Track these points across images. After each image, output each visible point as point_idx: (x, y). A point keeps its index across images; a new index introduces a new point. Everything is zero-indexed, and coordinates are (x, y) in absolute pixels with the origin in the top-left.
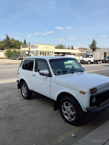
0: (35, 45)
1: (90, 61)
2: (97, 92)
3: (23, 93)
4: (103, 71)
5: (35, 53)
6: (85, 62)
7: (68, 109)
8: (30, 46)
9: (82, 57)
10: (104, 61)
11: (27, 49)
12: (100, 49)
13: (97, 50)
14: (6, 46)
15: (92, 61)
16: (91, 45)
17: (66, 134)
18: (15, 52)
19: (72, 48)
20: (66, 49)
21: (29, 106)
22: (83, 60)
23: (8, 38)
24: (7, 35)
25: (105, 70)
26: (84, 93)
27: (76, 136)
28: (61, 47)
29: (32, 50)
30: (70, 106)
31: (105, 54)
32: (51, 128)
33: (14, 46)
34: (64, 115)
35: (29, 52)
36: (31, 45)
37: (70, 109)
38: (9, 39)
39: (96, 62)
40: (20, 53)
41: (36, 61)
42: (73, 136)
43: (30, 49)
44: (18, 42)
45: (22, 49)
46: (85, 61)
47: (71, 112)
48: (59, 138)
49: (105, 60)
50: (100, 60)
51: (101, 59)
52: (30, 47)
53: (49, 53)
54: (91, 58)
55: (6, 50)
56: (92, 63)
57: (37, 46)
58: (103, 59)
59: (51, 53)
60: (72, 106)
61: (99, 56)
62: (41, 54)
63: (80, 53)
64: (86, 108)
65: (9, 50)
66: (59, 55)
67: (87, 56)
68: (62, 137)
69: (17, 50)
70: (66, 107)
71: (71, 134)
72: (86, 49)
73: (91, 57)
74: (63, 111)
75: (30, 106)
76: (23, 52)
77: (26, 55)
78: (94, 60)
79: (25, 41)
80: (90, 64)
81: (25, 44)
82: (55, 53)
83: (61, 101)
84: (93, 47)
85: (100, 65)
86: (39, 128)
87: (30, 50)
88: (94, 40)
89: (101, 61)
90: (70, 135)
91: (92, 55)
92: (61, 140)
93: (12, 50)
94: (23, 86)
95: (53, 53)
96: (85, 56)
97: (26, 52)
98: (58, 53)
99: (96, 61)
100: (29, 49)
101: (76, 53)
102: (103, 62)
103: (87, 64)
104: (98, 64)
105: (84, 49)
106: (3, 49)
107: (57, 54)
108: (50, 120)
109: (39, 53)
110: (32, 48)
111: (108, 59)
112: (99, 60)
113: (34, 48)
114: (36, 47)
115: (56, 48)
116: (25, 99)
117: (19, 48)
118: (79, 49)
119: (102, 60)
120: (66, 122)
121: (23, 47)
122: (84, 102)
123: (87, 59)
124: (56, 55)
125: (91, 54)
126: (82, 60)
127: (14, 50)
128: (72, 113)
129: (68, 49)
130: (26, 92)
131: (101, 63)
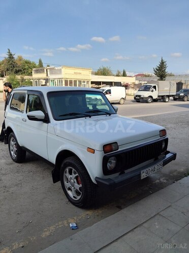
0: (56, 68)
1: (151, 97)
2: (119, 150)
3: (12, 151)
5: (57, 83)
6: (143, 98)
7: (71, 178)
8: (48, 70)
9: (138, 89)
10: (177, 98)
11: (43, 75)
12: (174, 75)
13: (167, 78)
14: (7, 70)
15: (155, 97)
16: (157, 70)
17: (60, 223)
18: (23, 80)
19: (124, 75)
20: (114, 76)
21: (16, 174)
22: (139, 96)
23: (11, 56)
24: (9, 50)
26: (93, 151)
27: (76, 227)
28: (104, 72)
29: (51, 77)
30: (75, 173)
31: (179, 85)
32: (40, 212)
33: (21, 71)
34: (67, 190)
35: (47, 80)
36: (51, 69)
37: (75, 180)
38: (13, 58)
39: (162, 99)
40: (31, 82)
41: (28, 95)
42: (71, 225)
43: (49, 76)
44: (27, 62)
45: (35, 76)
46: (142, 96)
47: (76, 184)
48: (46, 229)
49: (178, 95)
50: (169, 96)
51: (171, 94)
52: (49, 73)
53: (82, 83)
54: (153, 91)
55: (8, 77)
56: (155, 101)
57: (60, 70)
58: (175, 94)
59: (86, 84)
60: (77, 175)
61: (167, 89)
62: (66, 84)
63: (137, 82)
64: (96, 177)
65: (12, 77)
66: (100, 86)
67: (147, 88)
68: (52, 228)
69: (26, 77)
70: (69, 176)
71: (69, 223)
72: (148, 76)
73: (154, 89)
74: (65, 183)
75: (19, 175)
76: (36, 82)
77: (42, 85)
78: (158, 96)
79: (40, 62)
80: (152, 102)
81: (40, 68)
82: (92, 83)
83: (62, 166)
84: (161, 73)
85: (170, 103)
86: (19, 212)
87: (47, 78)
88: (162, 61)
89: (171, 98)
90: (67, 225)
91: (155, 87)
92: (48, 233)
93: (19, 77)
94: (12, 139)
95: (88, 82)
96: (143, 88)
97: (41, 80)
98: (99, 83)
99: (163, 96)
100: (47, 75)
101: (130, 84)
102: (175, 99)
103: (147, 102)
104: (165, 102)
105: (146, 76)
106: (2, 76)
107: (96, 84)
108: (44, 198)
109: (64, 83)
110: (51, 73)
111: (183, 94)
112: (167, 96)
113: (56, 73)
114: (59, 72)
115: (96, 74)
116: (14, 163)
117: (30, 74)
118: (136, 76)
119: (173, 96)
120: (69, 202)
121: (37, 72)
122: (94, 167)
123: (145, 94)
124: (94, 86)
125: (153, 85)
126: (137, 96)
127: (21, 77)
128: (78, 186)
129: (117, 76)
130: (15, 149)
131: (171, 100)
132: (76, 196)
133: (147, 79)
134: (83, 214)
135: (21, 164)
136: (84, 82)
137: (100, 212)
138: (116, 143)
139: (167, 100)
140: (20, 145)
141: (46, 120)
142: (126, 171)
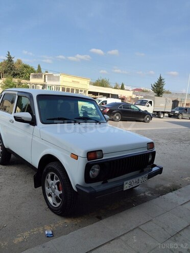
0: (55, 75)
2: (103, 158)
4: (163, 130)
7: (52, 184)
8: (46, 76)
11: (41, 81)
12: (170, 93)
13: (164, 94)
14: (5, 72)
16: (155, 86)
17: (35, 229)
18: (19, 85)
19: (122, 88)
20: (112, 88)
23: (10, 59)
24: (9, 53)
25: (167, 130)
27: (52, 234)
28: (102, 84)
29: (48, 83)
30: (56, 179)
31: (175, 103)
32: (17, 217)
33: (19, 74)
34: (47, 196)
35: (44, 86)
36: (49, 75)
37: (56, 186)
38: (12, 61)
39: (157, 114)
40: (28, 87)
41: (19, 96)
42: (46, 233)
44: (26, 67)
45: (33, 80)
47: (57, 191)
48: (19, 235)
49: (173, 112)
50: (164, 113)
51: (166, 111)
52: (46, 78)
53: (79, 92)
54: (148, 106)
55: (5, 79)
57: (58, 77)
58: (170, 111)
59: (83, 93)
60: (58, 181)
61: (163, 105)
63: (134, 96)
64: (77, 185)
65: (9, 79)
66: (97, 97)
67: (143, 103)
68: (26, 234)
69: (23, 81)
70: (51, 182)
71: (44, 231)
72: (146, 91)
73: (150, 105)
74: (47, 188)
76: (33, 86)
78: (154, 112)
79: (39, 67)
81: (38, 73)
82: (90, 93)
83: (45, 171)
84: (159, 90)
85: (165, 119)
87: (45, 83)
88: (160, 78)
89: (166, 114)
90: (42, 232)
91: (151, 102)
92: (20, 239)
93: (16, 80)
95: (85, 91)
96: (139, 102)
97: (38, 85)
99: (158, 112)
100: (45, 81)
101: (126, 97)
102: (170, 116)
104: (160, 118)
105: (143, 91)
107: (93, 95)
108: (23, 203)
109: (61, 90)
110: (49, 80)
111: (178, 112)
112: (162, 112)
113: (54, 80)
114: (57, 79)
115: (95, 84)
117: (28, 79)
118: (134, 90)
119: (168, 112)
120: (48, 209)
121: (35, 77)
122: (76, 173)
124: (91, 96)
125: (149, 100)
127: (18, 81)
128: (58, 193)
129: (115, 88)
131: (166, 117)
132: (55, 202)
133: (144, 94)
134: (61, 222)
135: (5, 167)
136: (81, 91)
137: (79, 221)
138: (101, 151)
139: (162, 116)
140: (6, 147)
141: (33, 122)
142: (109, 181)
